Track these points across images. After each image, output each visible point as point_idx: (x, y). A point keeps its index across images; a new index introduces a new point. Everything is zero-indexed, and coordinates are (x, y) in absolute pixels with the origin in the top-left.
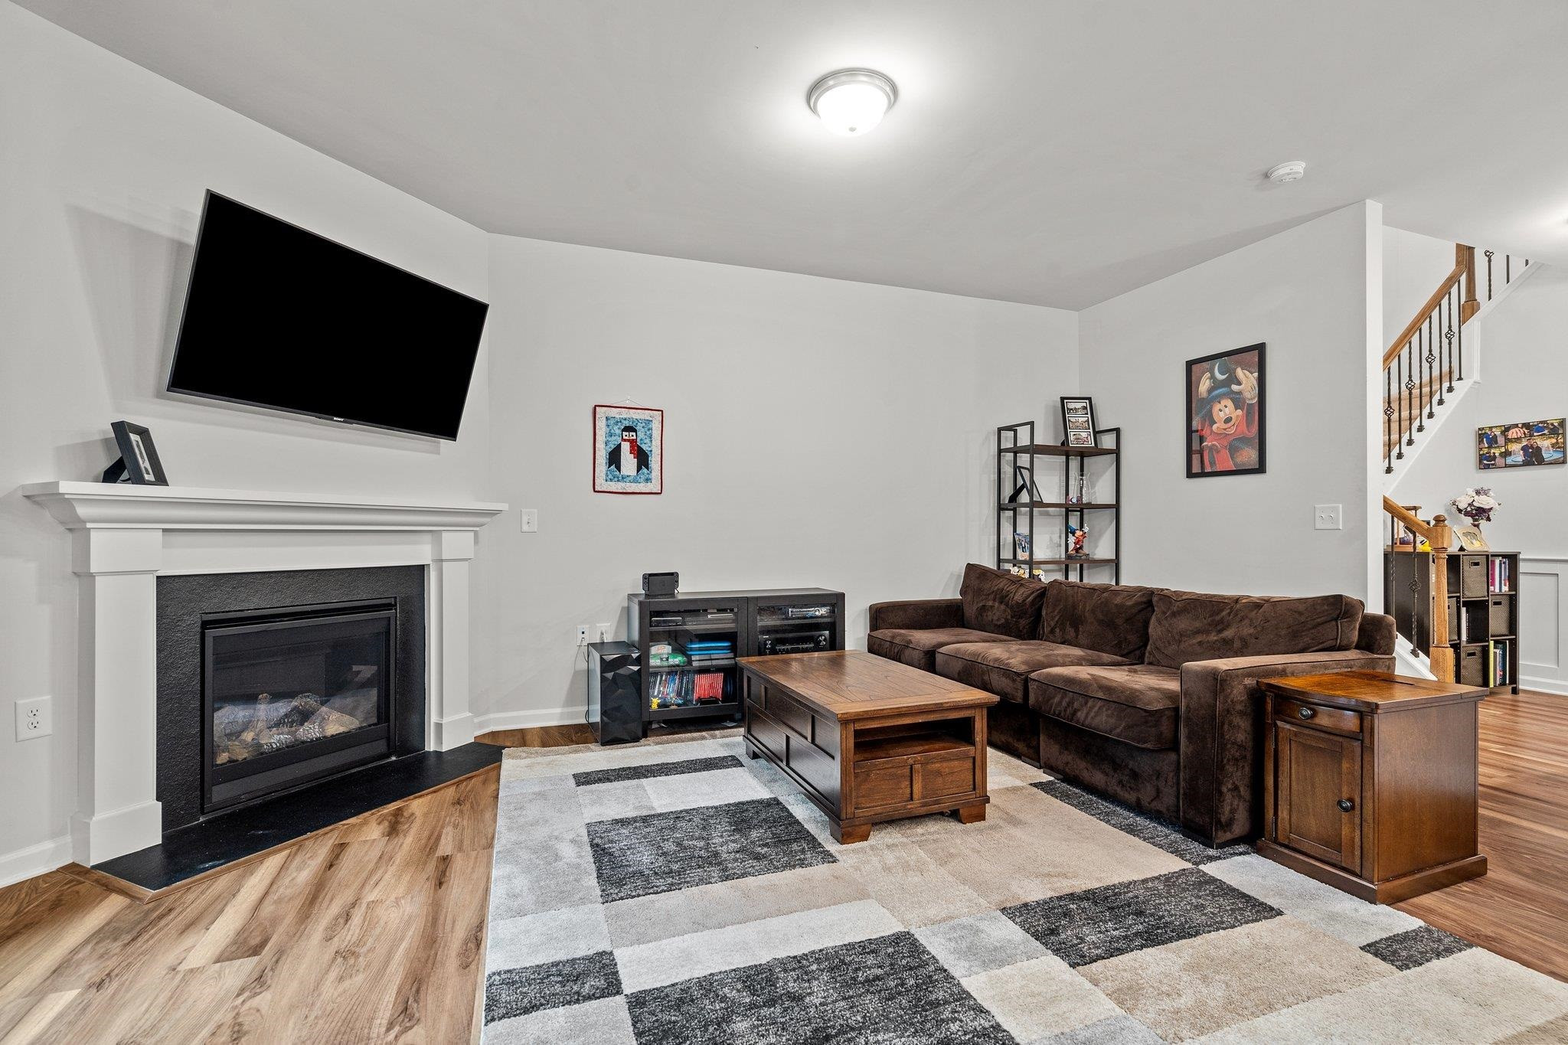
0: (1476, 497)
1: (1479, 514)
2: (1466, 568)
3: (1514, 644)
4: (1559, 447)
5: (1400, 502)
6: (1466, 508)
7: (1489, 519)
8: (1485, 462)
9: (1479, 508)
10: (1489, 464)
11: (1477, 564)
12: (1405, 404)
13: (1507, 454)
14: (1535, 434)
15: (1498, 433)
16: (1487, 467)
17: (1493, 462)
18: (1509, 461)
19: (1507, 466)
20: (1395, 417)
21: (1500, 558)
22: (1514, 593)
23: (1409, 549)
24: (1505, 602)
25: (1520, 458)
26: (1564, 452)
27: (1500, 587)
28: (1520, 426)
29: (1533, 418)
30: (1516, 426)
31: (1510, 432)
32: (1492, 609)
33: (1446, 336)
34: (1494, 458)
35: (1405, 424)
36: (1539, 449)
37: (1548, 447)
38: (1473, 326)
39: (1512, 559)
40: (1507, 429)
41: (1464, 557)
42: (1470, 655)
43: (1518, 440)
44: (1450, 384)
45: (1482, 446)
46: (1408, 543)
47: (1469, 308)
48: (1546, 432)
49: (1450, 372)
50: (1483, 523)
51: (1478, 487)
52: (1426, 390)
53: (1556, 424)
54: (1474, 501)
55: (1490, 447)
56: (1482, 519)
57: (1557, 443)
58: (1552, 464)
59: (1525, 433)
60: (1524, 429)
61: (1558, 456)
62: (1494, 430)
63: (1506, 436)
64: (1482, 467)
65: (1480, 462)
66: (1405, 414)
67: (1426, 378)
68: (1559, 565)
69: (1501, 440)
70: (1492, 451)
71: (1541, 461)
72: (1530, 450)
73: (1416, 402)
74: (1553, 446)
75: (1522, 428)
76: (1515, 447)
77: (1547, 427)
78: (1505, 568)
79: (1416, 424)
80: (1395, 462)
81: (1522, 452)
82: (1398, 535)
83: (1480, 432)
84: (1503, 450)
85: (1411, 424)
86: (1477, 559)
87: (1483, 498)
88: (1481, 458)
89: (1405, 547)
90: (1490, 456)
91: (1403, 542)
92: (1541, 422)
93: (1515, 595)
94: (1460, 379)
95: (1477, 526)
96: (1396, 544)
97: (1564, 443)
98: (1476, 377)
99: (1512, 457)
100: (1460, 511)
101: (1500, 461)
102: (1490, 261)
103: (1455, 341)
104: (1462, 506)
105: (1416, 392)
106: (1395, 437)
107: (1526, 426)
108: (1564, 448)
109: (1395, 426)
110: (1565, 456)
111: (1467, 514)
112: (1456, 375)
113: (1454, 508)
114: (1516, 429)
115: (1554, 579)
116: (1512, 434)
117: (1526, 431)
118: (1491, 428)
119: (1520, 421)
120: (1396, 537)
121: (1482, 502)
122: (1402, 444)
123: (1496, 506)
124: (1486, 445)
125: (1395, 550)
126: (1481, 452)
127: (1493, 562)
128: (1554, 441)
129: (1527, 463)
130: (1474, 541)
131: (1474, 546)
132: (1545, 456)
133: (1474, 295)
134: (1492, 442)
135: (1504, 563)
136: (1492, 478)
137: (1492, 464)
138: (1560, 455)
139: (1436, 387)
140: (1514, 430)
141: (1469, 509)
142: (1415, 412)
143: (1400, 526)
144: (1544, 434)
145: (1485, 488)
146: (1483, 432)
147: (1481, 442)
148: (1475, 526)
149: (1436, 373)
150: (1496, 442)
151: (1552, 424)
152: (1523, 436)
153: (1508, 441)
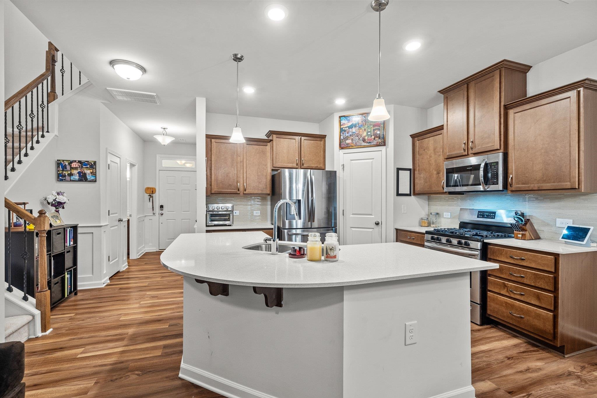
0: (57, 196)
1: (58, 205)
2: (54, 237)
3: (75, 270)
4: (94, 174)
5: (13, 200)
6: (52, 202)
7: (63, 208)
8: (60, 178)
9: (59, 202)
10: (62, 179)
11: (59, 234)
12: (16, 139)
13: (71, 175)
14: (84, 167)
15: (67, 164)
16: (62, 180)
17: (64, 178)
18: (72, 178)
19: (71, 181)
20: (10, 145)
21: (70, 228)
22: (75, 245)
23: (21, 229)
24: (72, 251)
25: (77, 177)
26: (96, 177)
27: (69, 243)
28: (77, 161)
29: (83, 159)
30: (75, 161)
31: (73, 164)
32: (66, 255)
33: (41, 107)
34: (65, 176)
35: (16, 151)
36: (85, 174)
37: (89, 173)
38: (54, 106)
39: (75, 228)
40: (71, 163)
41: (53, 231)
42: (55, 284)
43: (76, 168)
44: (43, 133)
45: (59, 169)
46: (20, 225)
47: (52, 96)
48: (88, 166)
49: (43, 127)
50: (61, 210)
51: (58, 191)
52: (29, 134)
53: (92, 163)
54: (56, 198)
55: (63, 170)
56: (60, 207)
57: (93, 172)
58: (91, 181)
59: (79, 166)
60: (79, 163)
61: (93, 178)
62: (65, 162)
63: (71, 166)
64: (59, 180)
65: (58, 177)
66: (16, 145)
67: (29, 127)
68: (93, 228)
69: (68, 168)
70: (64, 172)
71: (86, 180)
72: (82, 174)
73: (23, 140)
74: (91, 173)
75: (78, 163)
76: (75, 172)
77: (89, 164)
78: (72, 233)
79: (23, 152)
80: (9, 173)
81: (78, 174)
82: (13, 221)
83: (58, 162)
84: (69, 172)
85: (20, 151)
86: (59, 231)
87: (61, 196)
88: (59, 175)
89: (18, 228)
90: (63, 175)
91: (16, 225)
92: (86, 161)
93: (76, 246)
94: (48, 132)
95: (58, 212)
96: (11, 227)
97: (96, 172)
98: (56, 133)
99: (74, 176)
100: (49, 203)
101: (68, 178)
102: (63, 76)
103: (45, 110)
104: (50, 201)
105: (23, 134)
106: (10, 157)
107: (80, 162)
108: (96, 175)
109: (10, 151)
110: (96, 179)
111: (53, 205)
112: (45, 129)
113: (45, 202)
114: (76, 163)
115: (91, 235)
116: (74, 165)
117: (80, 165)
118: (63, 161)
119: (78, 159)
120: (11, 222)
121: (60, 199)
122: (15, 162)
123: (67, 201)
124: (61, 169)
125: (11, 231)
126: (59, 173)
127: (67, 230)
128: (92, 171)
129: (80, 180)
130: (57, 220)
131: (57, 223)
132: (88, 177)
133: (55, 90)
134: (64, 167)
135: (71, 230)
136: (64, 186)
137: (64, 179)
138: (94, 178)
139: (35, 133)
140: (74, 163)
141: (54, 203)
142: (23, 145)
143: (14, 216)
144: (88, 167)
145: (62, 192)
146: (60, 162)
147: (58, 167)
148: (57, 211)
149: (35, 125)
150: (66, 168)
151: (91, 163)
152: (78, 167)
153: (72, 168)
